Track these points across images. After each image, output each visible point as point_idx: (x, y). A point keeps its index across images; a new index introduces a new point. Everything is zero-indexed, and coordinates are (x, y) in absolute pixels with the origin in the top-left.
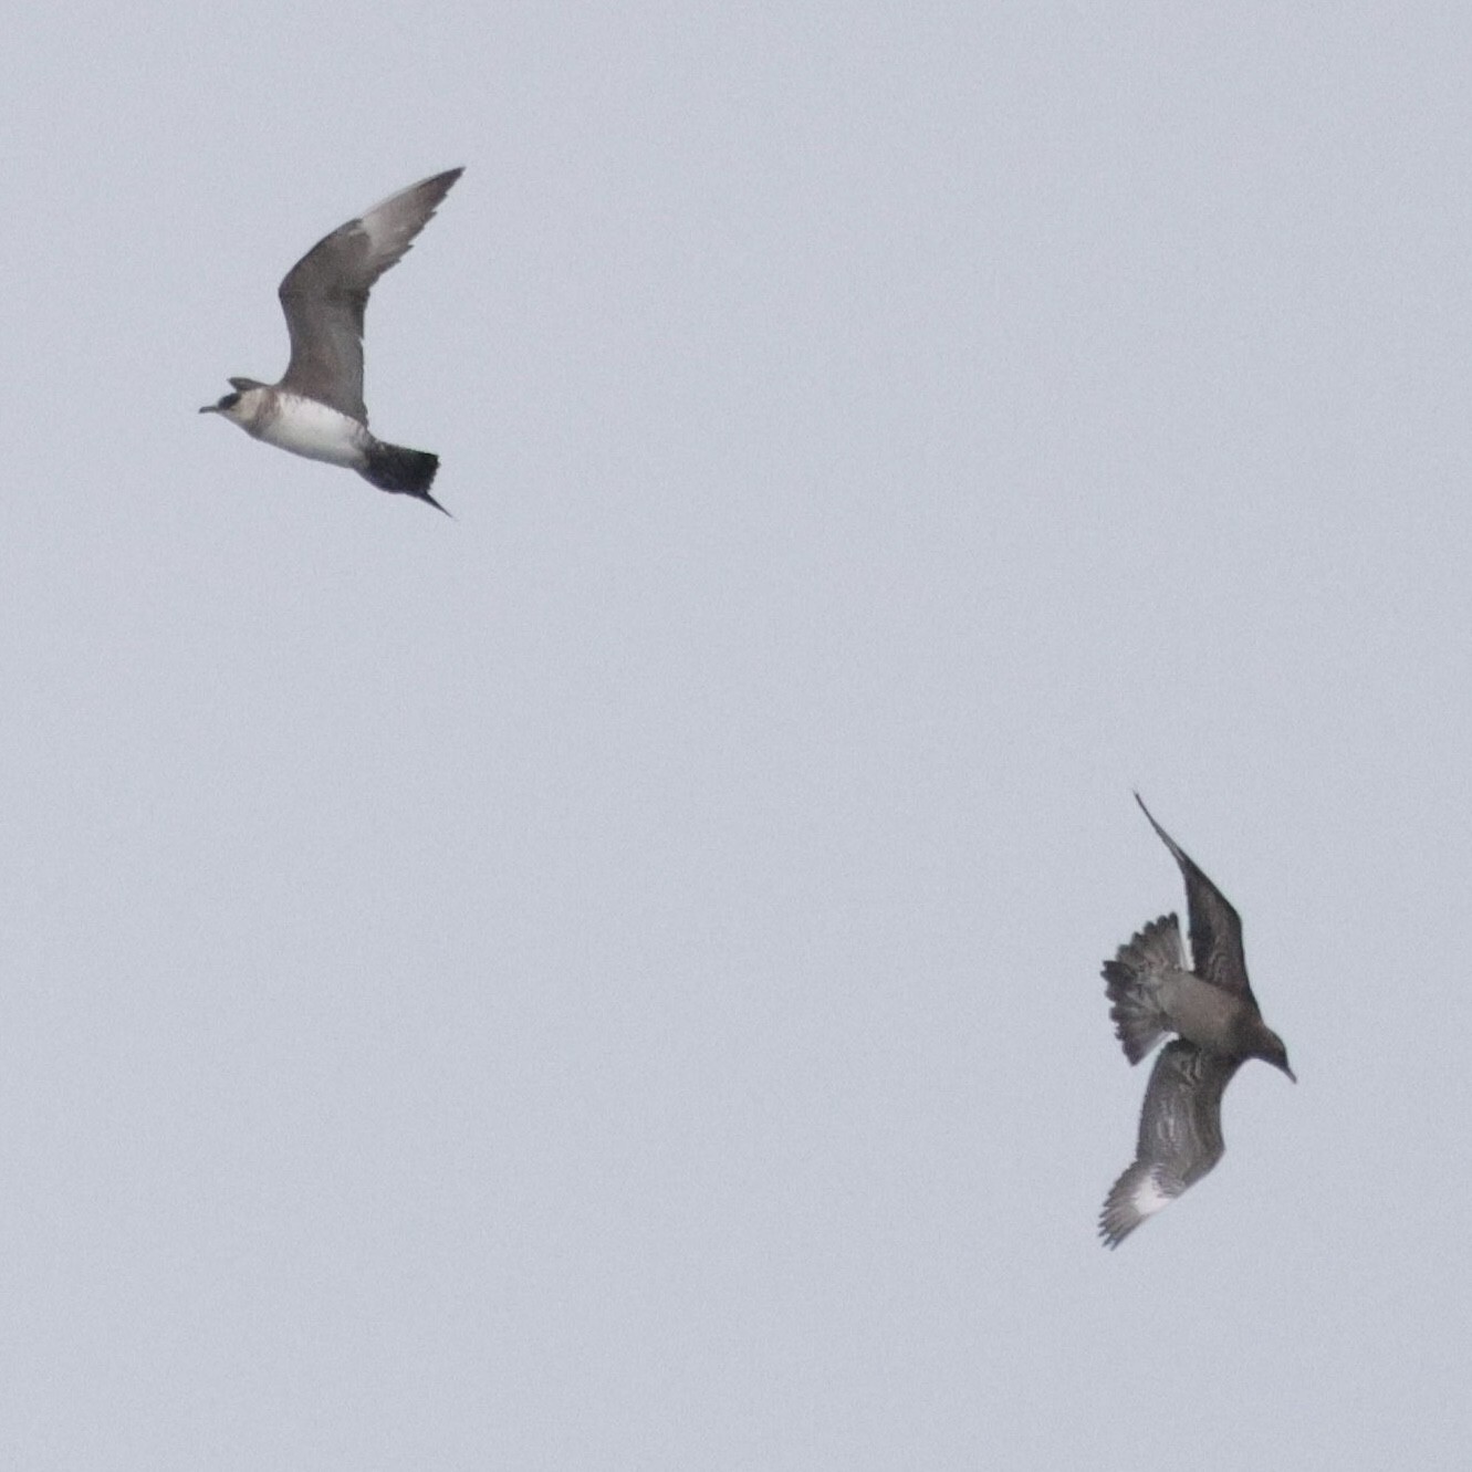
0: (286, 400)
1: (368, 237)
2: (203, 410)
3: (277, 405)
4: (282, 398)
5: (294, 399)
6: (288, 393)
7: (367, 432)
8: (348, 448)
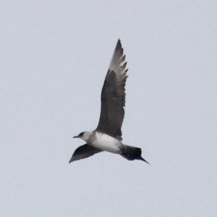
0: (99, 134)
1: (115, 73)
2: (74, 137)
3: (95, 136)
4: (97, 134)
5: (100, 134)
6: (98, 132)
7: (121, 143)
8: (116, 148)
